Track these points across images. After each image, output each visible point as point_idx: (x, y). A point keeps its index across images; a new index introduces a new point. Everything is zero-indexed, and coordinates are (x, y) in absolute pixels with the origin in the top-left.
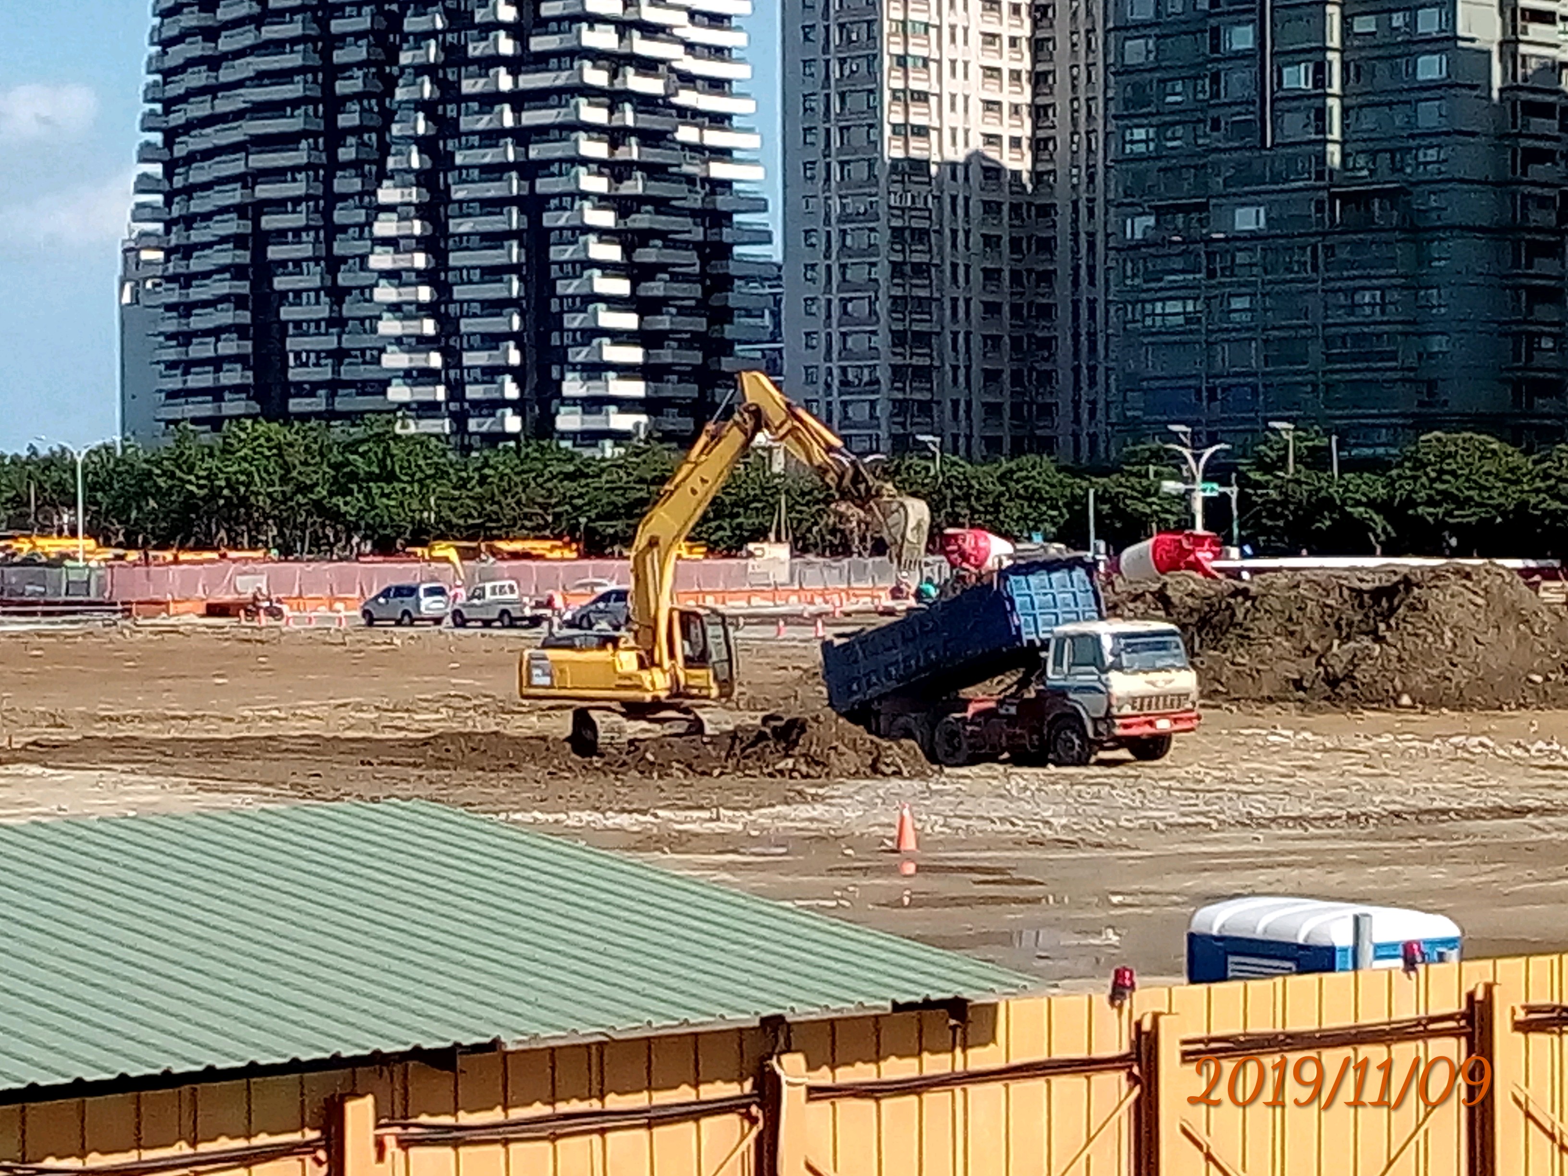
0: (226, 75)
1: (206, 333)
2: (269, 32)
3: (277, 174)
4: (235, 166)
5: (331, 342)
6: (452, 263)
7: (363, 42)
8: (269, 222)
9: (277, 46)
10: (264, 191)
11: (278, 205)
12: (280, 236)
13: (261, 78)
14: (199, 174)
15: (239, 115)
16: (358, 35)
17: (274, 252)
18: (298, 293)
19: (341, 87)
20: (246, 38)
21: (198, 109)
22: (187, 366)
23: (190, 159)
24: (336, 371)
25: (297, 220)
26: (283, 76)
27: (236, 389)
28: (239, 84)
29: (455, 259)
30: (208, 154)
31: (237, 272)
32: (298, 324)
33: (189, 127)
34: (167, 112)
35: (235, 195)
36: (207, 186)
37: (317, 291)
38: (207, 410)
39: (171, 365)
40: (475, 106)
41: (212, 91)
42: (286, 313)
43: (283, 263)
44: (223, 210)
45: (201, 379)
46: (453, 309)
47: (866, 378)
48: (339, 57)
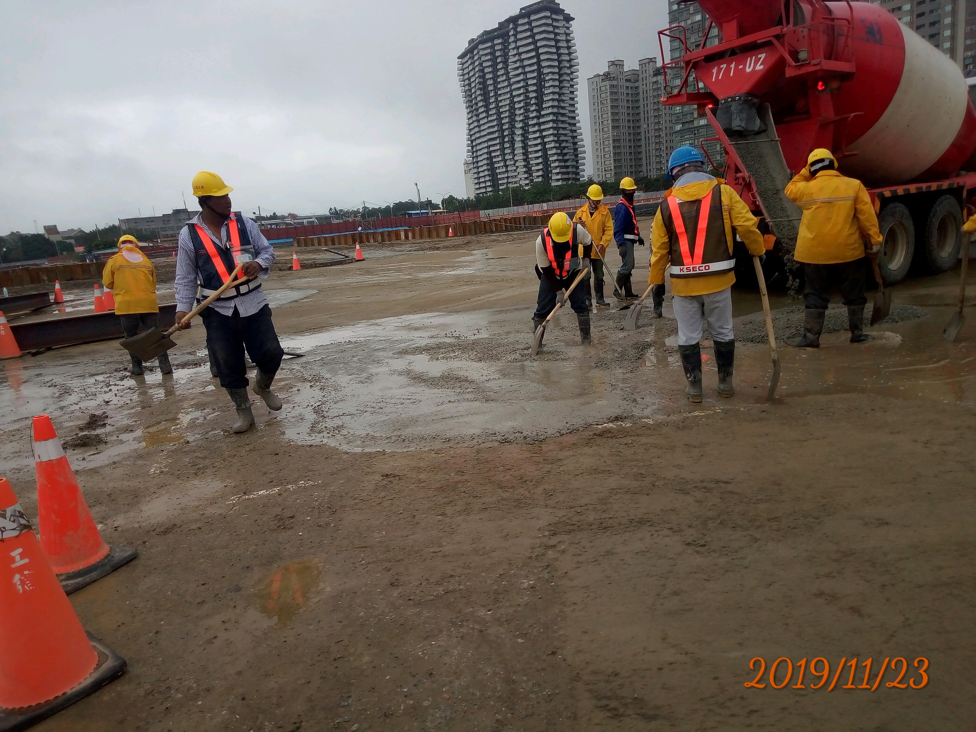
0: (482, 128)
1: (483, 177)
2: (490, 119)
3: (494, 145)
4: (486, 145)
5: (506, 175)
6: (529, 157)
7: (507, 118)
8: (493, 154)
9: (491, 121)
10: (491, 149)
11: (494, 151)
12: (495, 157)
13: (489, 127)
14: (479, 147)
15: (485, 135)
16: (506, 117)
17: (494, 160)
18: (499, 167)
19: (504, 127)
20: (485, 120)
21: (478, 135)
22: (479, 183)
23: (476, 145)
24: (507, 180)
25: (498, 153)
26: (493, 127)
27: (490, 186)
28: (485, 129)
29: (530, 156)
30: (480, 144)
31: (488, 164)
32: (499, 173)
33: (475, 139)
34: (471, 137)
35: (486, 150)
36: (480, 150)
37: (502, 166)
38: (484, 190)
39: (476, 184)
40: (531, 126)
41: (479, 132)
42: (498, 171)
43: (496, 162)
44: (484, 154)
45: (483, 185)
46: (530, 166)
47: (609, 169)
48: (503, 122)
